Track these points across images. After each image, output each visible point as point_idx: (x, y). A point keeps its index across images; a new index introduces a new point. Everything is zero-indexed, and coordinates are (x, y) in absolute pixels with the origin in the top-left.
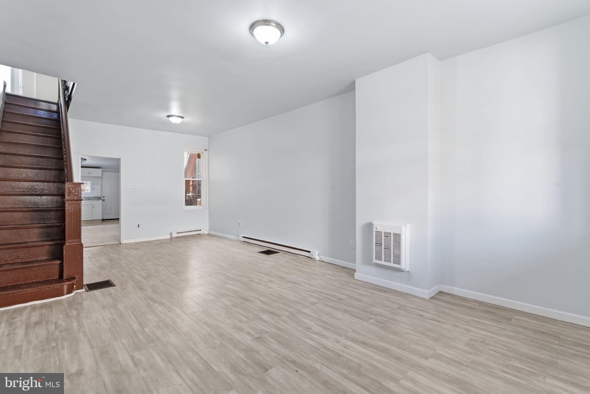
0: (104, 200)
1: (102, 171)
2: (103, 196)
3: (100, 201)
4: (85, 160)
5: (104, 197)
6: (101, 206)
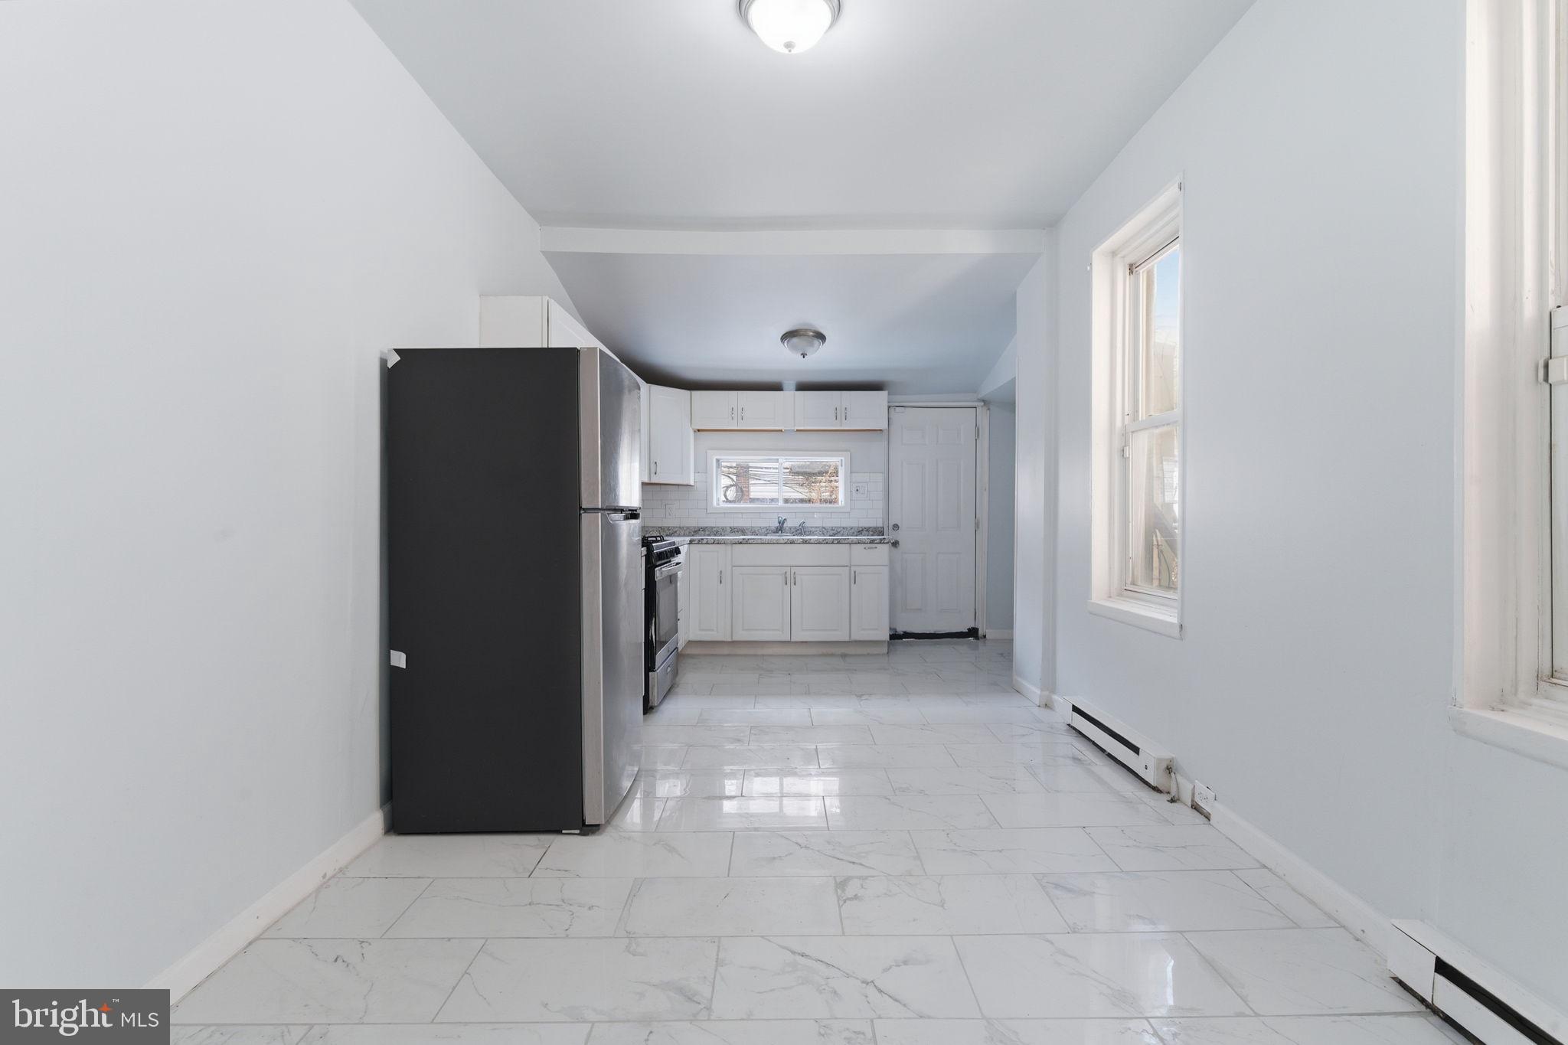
0: (895, 544)
1: (889, 407)
2: (892, 523)
3: (884, 549)
4: (816, 342)
5: (896, 527)
6: (886, 570)
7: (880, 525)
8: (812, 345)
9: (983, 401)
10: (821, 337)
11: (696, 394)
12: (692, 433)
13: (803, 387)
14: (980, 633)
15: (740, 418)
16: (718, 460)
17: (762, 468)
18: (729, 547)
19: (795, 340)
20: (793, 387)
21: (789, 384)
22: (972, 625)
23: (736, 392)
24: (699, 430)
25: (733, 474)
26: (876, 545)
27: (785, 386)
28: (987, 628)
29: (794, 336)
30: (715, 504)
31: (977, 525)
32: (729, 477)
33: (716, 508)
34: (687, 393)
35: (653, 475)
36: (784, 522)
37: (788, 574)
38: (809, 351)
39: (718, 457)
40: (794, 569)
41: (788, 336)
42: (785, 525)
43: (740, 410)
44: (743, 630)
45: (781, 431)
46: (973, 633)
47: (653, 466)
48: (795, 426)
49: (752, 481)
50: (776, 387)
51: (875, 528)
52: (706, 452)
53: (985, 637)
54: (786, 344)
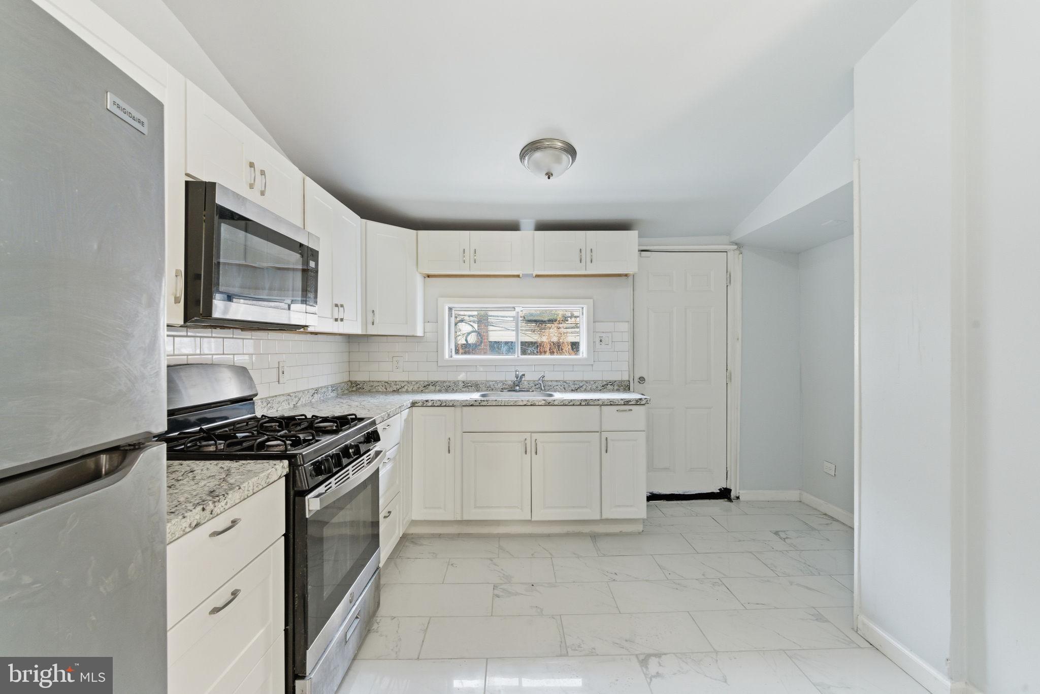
1: (641, 250)
2: (637, 376)
3: (640, 411)
4: (565, 158)
5: (642, 380)
6: (642, 436)
7: (626, 378)
8: (558, 160)
9: (736, 244)
10: (571, 151)
11: (422, 233)
12: (419, 280)
13: (543, 227)
14: (733, 494)
15: (472, 261)
16: (450, 309)
17: (498, 317)
18: (458, 410)
19: (538, 155)
20: (532, 226)
21: (527, 223)
22: (723, 485)
23: (468, 232)
24: (429, 276)
25: (474, 322)
26: (630, 407)
27: (522, 226)
28: (740, 490)
29: (537, 149)
30: (447, 356)
31: (729, 377)
32: (469, 324)
33: (447, 361)
34: (414, 232)
35: (370, 325)
36: (521, 378)
37: (528, 442)
38: (556, 169)
39: (451, 306)
40: (535, 436)
41: (532, 147)
42: (523, 379)
43: (472, 252)
44: (476, 507)
45: (518, 276)
46: (724, 494)
47: (370, 315)
48: (534, 270)
49: (491, 328)
50: (513, 227)
51: (622, 381)
52: (437, 300)
53: (738, 498)
54: (526, 162)
